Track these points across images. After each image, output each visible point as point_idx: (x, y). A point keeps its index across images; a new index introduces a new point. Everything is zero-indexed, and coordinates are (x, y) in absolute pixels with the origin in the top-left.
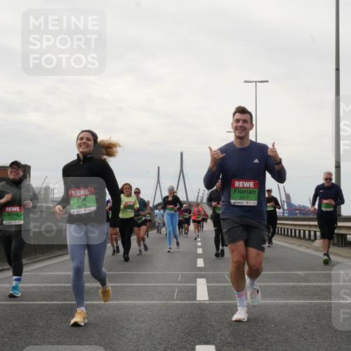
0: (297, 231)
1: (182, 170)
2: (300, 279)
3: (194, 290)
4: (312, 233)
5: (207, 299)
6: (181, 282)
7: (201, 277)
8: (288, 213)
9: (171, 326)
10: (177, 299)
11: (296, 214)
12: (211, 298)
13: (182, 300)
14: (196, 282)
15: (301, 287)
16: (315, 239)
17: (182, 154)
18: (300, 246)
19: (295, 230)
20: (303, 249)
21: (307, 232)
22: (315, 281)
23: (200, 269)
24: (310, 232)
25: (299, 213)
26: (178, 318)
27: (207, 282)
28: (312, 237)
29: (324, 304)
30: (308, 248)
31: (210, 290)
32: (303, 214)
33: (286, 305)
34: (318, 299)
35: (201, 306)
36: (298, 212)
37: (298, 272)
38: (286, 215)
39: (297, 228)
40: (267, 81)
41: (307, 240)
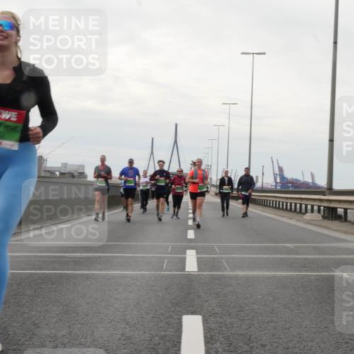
0: (289, 204)
1: (176, 142)
2: (289, 251)
3: (183, 261)
4: (303, 206)
5: (196, 270)
6: (170, 253)
7: (191, 248)
8: (281, 186)
9: (159, 296)
10: (166, 270)
11: (289, 187)
12: (200, 269)
13: (170, 271)
14: (185, 253)
15: (289, 259)
16: (306, 212)
17: (176, 125)
18: (291, 219)
19: (287, 203)
20: (293, 222)
21: (298, 205)
22: (304, 254)
23: (191, 240)
24: (301, 205)
25: (292, 186)
26: (166, 289)
27: (197, 253)
28: (303, 210)
29: (312, 276)
30: (298, 221)
31: (199, 261)
32: (295, 187)
33: (274, 277)
34: (306, 271)
35: (190, 278)
36: (290, 185)
37: (288, 245)
38: (279, 188)
39: (289, 201)
40: (264, 54)
41: (298, 213)
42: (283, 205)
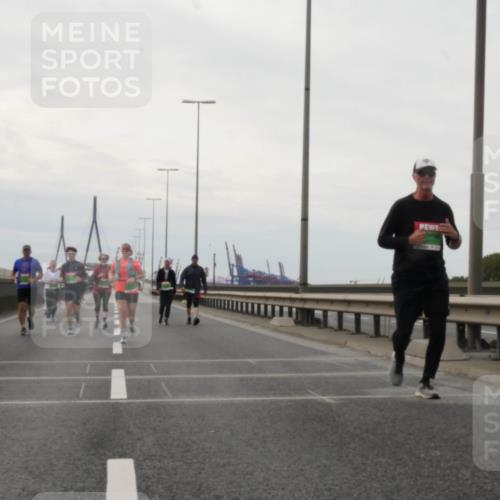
0: (250, 306)
1: (95, 221)
2: (251, 369)
3: (107, 385)
4: (269, 308)
5: (125, 396)
6: (89, 374)
7: (118, 367)
8: (239, 281)
9: (74, 433)
10: (84, 397)
11: (249, 282)
12: (130, 396)
13: (90, 398)
14: (110, 374)
15: (251, 379)
16: (273, 315)
17: (95, 199)
18: (253, 325)
19: (247, 304)
20: (256, 329)
21: (262, 307)
22: (270, 372)
23: (117, 356)
24: (266, 306)
25: (254, 281)
26: (85, 424)
27: (126, 374)
28: (269, 313)
29: (282, 401)
30: (263, 327)
31: (130, 385)
32: (260, 282)
33: (232, 404)
34: (275, 394)
35: (117, 407)
36: (251, 279)
37: (251, 360)
38: (236, 283)
39: (250, 301)
40: (213, 102)
41: (262, 317)
42: (242, 307)
